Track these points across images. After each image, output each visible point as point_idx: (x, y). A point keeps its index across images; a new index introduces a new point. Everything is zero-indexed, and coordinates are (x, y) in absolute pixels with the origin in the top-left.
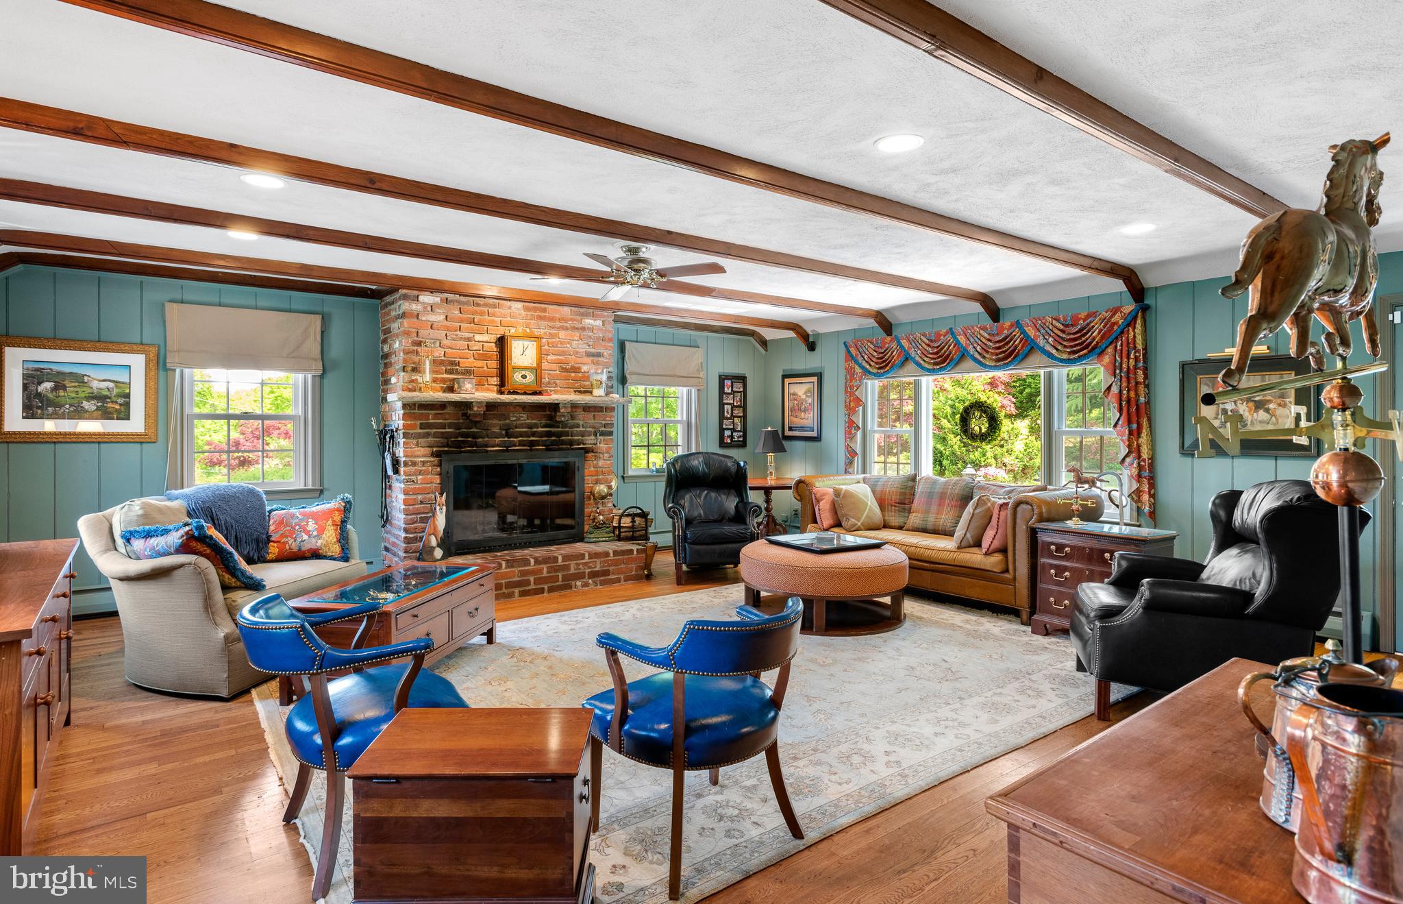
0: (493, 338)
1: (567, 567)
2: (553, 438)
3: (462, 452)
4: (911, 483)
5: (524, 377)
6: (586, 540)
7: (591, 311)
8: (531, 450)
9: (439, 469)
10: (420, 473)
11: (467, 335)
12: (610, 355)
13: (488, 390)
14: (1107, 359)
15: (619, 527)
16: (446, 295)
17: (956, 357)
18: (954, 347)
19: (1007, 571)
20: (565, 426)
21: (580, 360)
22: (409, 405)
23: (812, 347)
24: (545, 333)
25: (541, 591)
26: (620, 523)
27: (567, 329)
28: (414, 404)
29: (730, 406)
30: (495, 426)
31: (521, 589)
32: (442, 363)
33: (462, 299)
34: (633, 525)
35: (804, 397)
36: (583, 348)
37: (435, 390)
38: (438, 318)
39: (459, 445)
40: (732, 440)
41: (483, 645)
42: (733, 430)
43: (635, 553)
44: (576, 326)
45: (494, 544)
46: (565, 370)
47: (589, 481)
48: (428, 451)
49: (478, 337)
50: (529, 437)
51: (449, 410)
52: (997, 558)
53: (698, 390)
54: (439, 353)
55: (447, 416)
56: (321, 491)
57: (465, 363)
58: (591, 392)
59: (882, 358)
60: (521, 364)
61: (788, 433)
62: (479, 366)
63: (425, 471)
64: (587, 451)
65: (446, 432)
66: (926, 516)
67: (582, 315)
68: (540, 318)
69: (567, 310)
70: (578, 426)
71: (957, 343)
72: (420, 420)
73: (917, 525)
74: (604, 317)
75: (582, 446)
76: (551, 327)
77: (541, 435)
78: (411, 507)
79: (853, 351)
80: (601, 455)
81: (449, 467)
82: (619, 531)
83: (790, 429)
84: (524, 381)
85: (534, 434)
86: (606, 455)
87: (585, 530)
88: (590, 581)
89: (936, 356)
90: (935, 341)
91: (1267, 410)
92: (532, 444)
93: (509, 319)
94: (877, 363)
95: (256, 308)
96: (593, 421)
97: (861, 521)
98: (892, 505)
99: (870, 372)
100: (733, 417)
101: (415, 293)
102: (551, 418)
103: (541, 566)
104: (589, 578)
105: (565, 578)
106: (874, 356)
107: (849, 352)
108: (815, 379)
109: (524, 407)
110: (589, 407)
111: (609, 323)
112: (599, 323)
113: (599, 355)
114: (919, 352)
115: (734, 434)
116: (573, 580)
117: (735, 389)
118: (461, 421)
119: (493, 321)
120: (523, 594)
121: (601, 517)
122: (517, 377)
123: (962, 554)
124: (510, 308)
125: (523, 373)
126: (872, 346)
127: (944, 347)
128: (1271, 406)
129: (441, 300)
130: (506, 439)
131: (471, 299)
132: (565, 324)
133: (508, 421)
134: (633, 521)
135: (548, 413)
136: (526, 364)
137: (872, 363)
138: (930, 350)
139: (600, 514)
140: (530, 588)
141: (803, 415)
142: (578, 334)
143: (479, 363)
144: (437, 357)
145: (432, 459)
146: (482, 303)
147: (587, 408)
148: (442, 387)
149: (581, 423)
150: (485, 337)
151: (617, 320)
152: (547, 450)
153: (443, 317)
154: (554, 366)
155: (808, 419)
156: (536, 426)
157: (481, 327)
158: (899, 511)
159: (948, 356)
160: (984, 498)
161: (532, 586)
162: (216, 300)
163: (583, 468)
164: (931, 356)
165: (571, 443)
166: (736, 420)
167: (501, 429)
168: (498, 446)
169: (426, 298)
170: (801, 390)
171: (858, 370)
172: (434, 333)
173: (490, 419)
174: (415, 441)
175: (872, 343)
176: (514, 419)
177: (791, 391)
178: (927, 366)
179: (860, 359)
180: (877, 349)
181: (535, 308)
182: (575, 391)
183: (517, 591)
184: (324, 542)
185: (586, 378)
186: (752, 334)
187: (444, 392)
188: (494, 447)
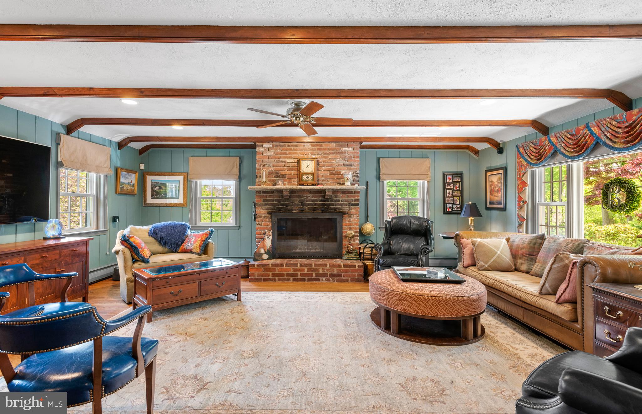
0: (296, 160)
1: (318, 270)
2: (325, 207)
3: (281, 212)
4: (539, 241)
5: (308, 178)
6: (343, 258)
7: (347, 143)
8: (314, 212)
9: (271, 220)
10: (263, 221)
11: (283, 160)
12: (357, 165)
13: (293, 184)
15: (363, 253)
16: (274, 143)
17: (592, 145)
18: (589, 137)
19: (576, 321)
20: (331, 201)
21: (340, 168)
22: (258, 192)
23: (501, 151)
24: (322, 156)
25: (304, 280)
26: (364, 251)
27: (333, 153)
28: (261, 192)
29: (451, 191)
30: (296, 201)
31: (294, 278)
32: (272, 173)
33: (282, 144)
34: (372, 253)
35: (496, 183)
36: (342, 162)
37: (269, 185)
38: (271, 153)
39: (280, 209)
40: (452, 210)
41: (234, 301)
42: (454, 204)
43: (357, 267)
44: (338, 152)
45: (296, 255)
46: (331, 173)
47: (345, 228)
48: (266, 211)
49: (289, 161)
50: (313, 206)
51: (275, 194)
52: (567, 308)
53: (428, 182)
54: (271, 169)
55: (274, 196)
56: (239, 227)
57: (282, 173)
58: (344, 184)
59: (539, 152)
60: (306, 172)
61: (489, 206)
62: (289, 173)
63: (265, 220)
64: (344, 213)
65: (274, 204)
66: (543, 265)
67: (342, 146)
68: (319, 149)
69: (333, 144)
70: (339, 201)
71: (592, 134)
72: (263, 198)
73: (537, 272)
74: (354, 146)
75: (341, 211)
76: (324, 153)
77: (319, 205)
78: (259, 236)
79: (521, 150)
80: (352, 216)
81: (275, 219)
82: (363, 255)
83: (490, 203)
84: (307, 179)
85: (315, 205)
86: (355, 216)
87: (343, 253)
88: (331, 278)
89: (575, 146)
90: (576, 135)
92: (314, 209)
93: (304, 151)
94: (536, 157)
95: (218, 156)
96: (347, 198)
97: (488, 264)
98: (523, 256)
99: (531, 163)
100: (453, 196)
101: (261, 144)
102: (324, 197)
103: (304, 268)
104: (330, 277)
105: (316, 275)
106: (533, 152)
107: (519, 151)
108: (502, 171)
109: (311, 192)
110: (345, 191)
111: (357, 148)
112: (351, 149)
113: (351, 165)
114: (563, 145)
115: (454, 206)
116: (321, 277)
117: (454, 180)
118: (281, 198)
119: (296, 153)
120: (294, 280)
121: (352, 247)
122: (304, 178)
123: (541, 300)
124: (304, 146)
125: (307, 176)
126: (533, 145)
127: (581, 139)
129: (272, 145)
130: (302, 207)
131: (286, 144)
132: (332, 151)
133: (302, 199)
134: (372, 251)
135: (323, 194)
136: (309, 172)
137: (532, 157)
138: (571, 142)
139: (351, 245)
140: (298, 277)
141: (496, 194)
142: (339, 155)
143: (290, 172)
144: (271, 170)
145: (268, 215)
146: (291, 145)
147: (344, 192)
148: (273, 184)
149: (341, 199)
150: (292, 161)
151: (362, 147)
152: (322, 212)
153: (273, 153)
154: (326, 172)
155: (498, 197)
156: (316, 201)
157: (290, 156)
158: (528, 260)
159: (585, 144)
160: (561, 256)
161: (299, 277)
162: (205, 155)
163: (342, 222)
164: (572, 147)
165: (335, 209)
166: (455, 198)
167: (299, 202)
168: (297, 210)
169: (266, 145)
170: (495, 179)
171: (524, 163)
172: (269, 160)
173: (294, 198)
174: (261, 207)
175: (533, 143)
176: (306, 197)
177: (490, 180)
178: (568, 154)
179: (525, 155)
180: (536, 147)
181: (316, 145)
182: (338, 184)
183: (291, 278)
184: (194, 247)
185: (343, 177)
186: (468, 147)
187: (273, 186)
188: (296, 210)
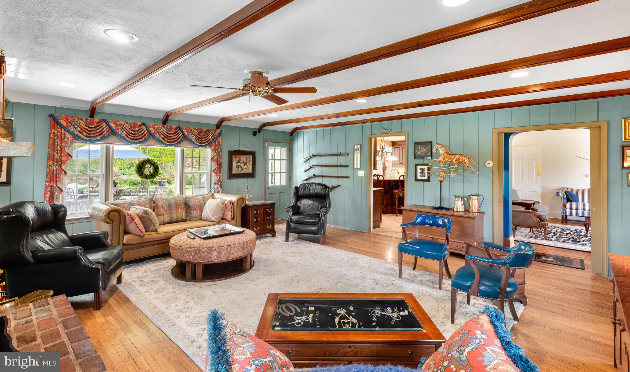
14: (213, 147)
66: (170, 215)
73: (166, 221)
79: (63, 122)
89: (135, 136)
90: (134, 128)
91: (247, 165)
94: (89, 134)
99: (81, 138)
106: (86, 129)
107: (58, 122)
114: (124, 132)
126: (83, 123)
128: (247, 164)
138: (131, 132)
159: (144, 136)
164: (132, 135)
171: (69, 136)
175: (82, 120)
180: (88, 125)
